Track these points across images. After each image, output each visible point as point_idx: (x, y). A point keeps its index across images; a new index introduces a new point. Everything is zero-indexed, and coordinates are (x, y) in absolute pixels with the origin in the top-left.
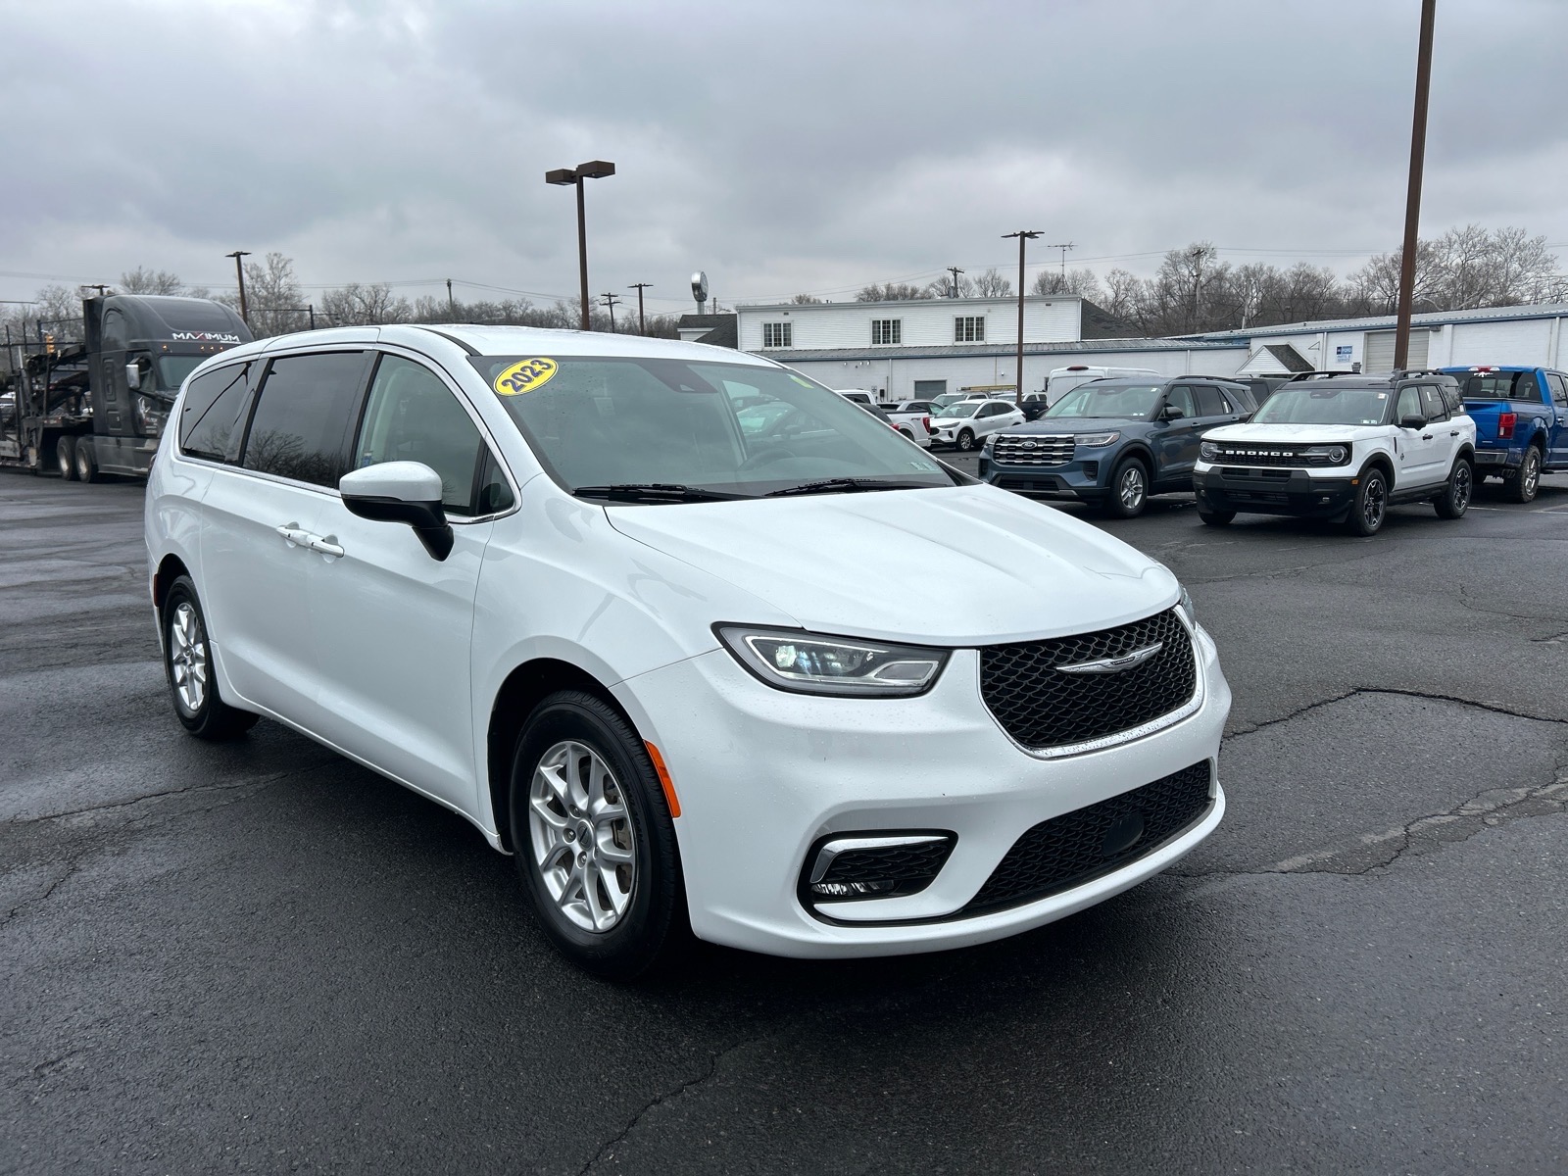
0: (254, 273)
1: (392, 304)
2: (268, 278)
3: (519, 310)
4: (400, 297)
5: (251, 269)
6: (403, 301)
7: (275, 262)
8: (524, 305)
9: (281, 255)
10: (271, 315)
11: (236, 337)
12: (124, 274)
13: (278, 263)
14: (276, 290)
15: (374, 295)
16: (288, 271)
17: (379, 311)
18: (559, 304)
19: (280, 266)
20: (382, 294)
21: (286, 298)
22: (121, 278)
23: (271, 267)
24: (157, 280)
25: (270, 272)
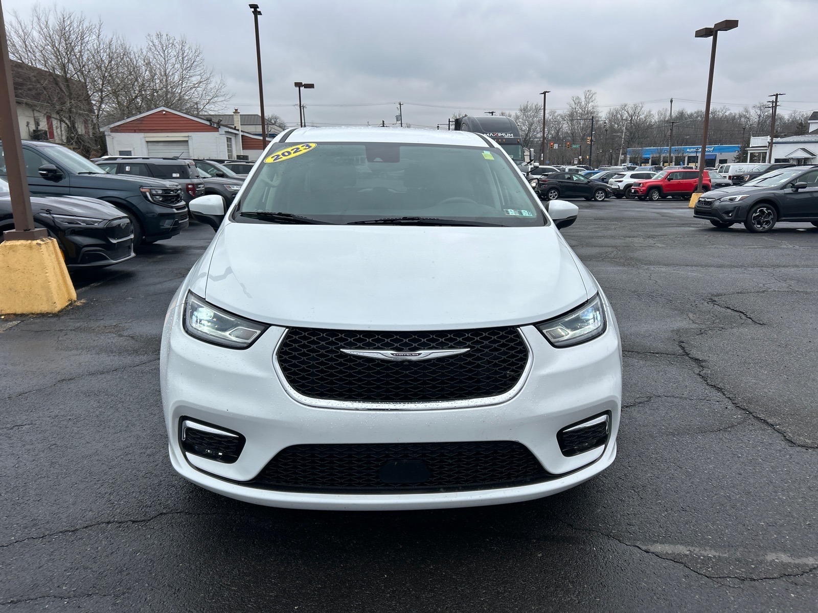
0: (577, 101)
1: (643, 114)
2: (583, 103)
3: (720, 113)
4: (648, 110)
5: (576, 99)
6: (650, 112)
7: (588, 95)
8: (724, 111)
9: (591, 91)
10: (582, 122)
11: (512, 135)
12: (521, 105)
13: (589, 95)
14: (586, 109)
15: (634, 109)
16: (593, 99)
17: (636, 118)
18: (746, 109)
19: (590, 97)
20: (639, 108)
21: (591, 113)
22: (519, 107)
23: (586, 97)
24: (534, 108)
25: (584, 100)
